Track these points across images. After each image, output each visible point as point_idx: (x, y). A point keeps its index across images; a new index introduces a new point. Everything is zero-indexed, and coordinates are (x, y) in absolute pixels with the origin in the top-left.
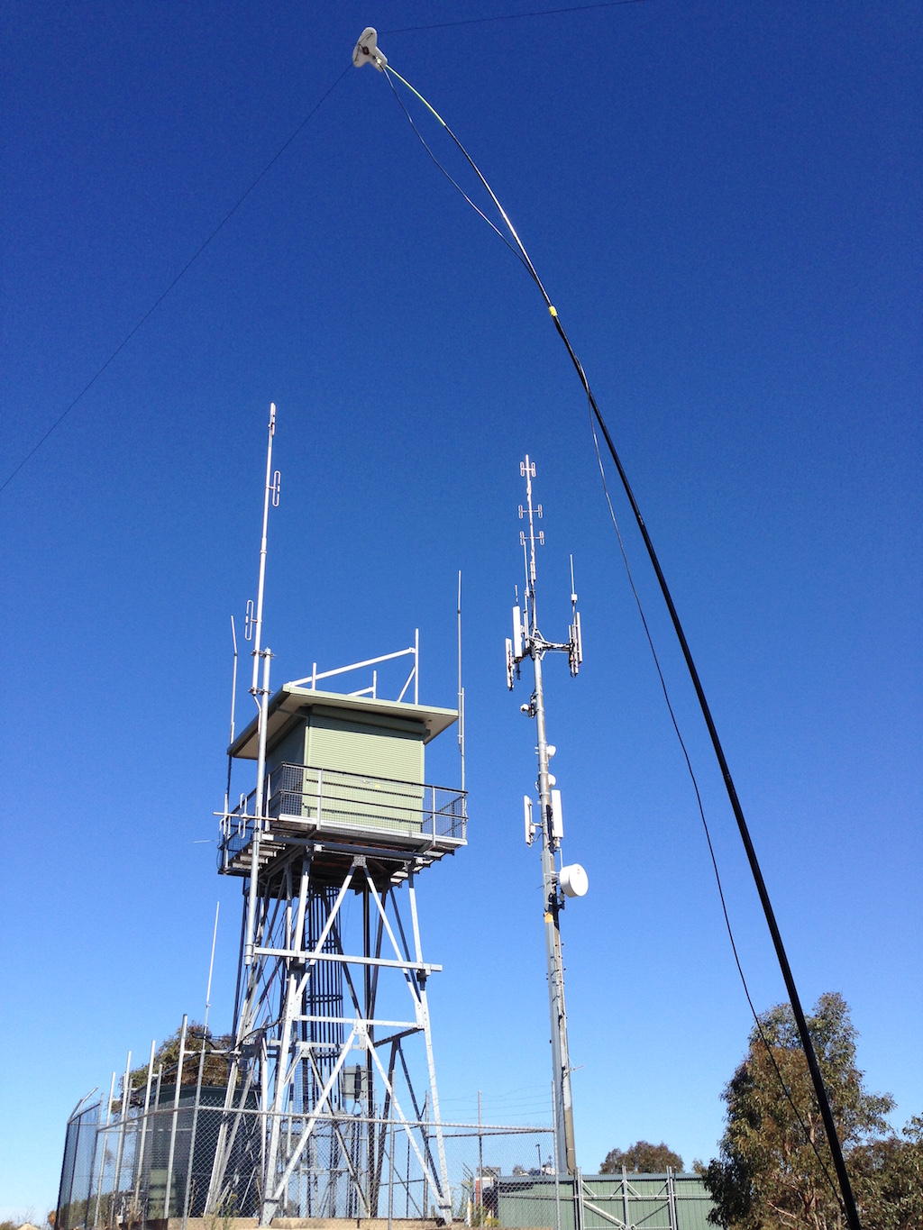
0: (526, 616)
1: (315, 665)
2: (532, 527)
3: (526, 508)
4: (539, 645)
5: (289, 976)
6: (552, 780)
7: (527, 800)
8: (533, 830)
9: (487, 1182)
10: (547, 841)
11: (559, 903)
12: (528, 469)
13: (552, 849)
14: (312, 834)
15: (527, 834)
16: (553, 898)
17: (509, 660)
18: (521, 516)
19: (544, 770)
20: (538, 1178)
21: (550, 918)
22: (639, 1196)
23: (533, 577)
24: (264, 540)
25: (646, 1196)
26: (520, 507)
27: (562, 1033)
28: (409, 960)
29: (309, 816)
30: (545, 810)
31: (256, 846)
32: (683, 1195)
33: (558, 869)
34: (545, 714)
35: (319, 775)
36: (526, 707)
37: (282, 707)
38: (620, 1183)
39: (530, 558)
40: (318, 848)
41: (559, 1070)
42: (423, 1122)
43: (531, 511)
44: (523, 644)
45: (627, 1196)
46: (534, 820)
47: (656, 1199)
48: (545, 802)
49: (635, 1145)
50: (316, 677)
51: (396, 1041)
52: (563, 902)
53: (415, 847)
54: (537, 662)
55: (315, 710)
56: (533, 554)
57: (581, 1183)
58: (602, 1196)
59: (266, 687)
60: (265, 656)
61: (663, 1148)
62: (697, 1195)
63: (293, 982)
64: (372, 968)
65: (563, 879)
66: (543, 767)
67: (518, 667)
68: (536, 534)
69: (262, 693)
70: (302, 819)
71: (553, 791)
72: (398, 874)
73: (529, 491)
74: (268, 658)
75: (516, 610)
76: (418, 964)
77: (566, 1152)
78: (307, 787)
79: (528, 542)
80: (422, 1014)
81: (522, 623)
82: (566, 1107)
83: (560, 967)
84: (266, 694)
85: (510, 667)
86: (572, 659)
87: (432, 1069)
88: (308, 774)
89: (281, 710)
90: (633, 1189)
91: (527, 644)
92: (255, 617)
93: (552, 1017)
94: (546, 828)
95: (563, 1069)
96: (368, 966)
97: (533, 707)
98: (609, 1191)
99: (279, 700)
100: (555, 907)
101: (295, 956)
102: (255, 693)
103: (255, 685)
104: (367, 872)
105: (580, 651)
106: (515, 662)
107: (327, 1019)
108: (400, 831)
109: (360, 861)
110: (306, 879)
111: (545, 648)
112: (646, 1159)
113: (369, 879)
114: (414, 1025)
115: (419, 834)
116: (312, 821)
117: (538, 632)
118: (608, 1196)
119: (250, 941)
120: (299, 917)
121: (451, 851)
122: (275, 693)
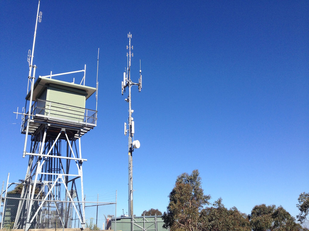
0: (127, 75)
1: (51, 72)
2: (130, 52)
3: (129, 46)
4: (130, 83)
5: (38, 161)
6: (132, 119)
7: (125, 124)
8: (127, 131)
9: (110, 219)
10: (130, 134)
11: (132, 150)
12: (130, 36)
13: (131, 136)
14: (47, 121)
15: (125, 132)
16: (131, 149)
17: (123, 87)
18: (127, 48)
19: (130, 116)
20: (122, 218)
21: (130, 154)
22: (148, 221)
23: (130, 65)
24: (35, 32)
25: (149, 221)
26: (127, 46)
27: (131, 182)
28: (78, 158)
29: (47, 115)
30: (130, 126)
31: (28, 123)
32: (159, 221)
33: (132, 141)
34: (131, 101)
35: (50, 104)
36: (126, 99)
37: (39, 83)
38: (143, 218)
39: (129, 60)
40: (49, 125)
41: (130, 191)
42: (79, 202)
43: (130, 47)
44: (126, 82)
45: (145, 221)
46: (127, 129)
47: (152, 222)
48: (130, 124)
49: (150, 209)
50: (51, 76)
51: (73, 181)
52: (133, 150)
53: (83, 126)
54: (130, 88)
55: (50, 85)
56: (130, 59)
57: (133, 218)
58: (138, 222)
59: (34, 76)
60: (34, 67)
61: (157, 210)
62: (161, 221)
63: (39, 163)
64: (69, 160)
65: (133, 144)
66: (130, 115)
67: (125, 89)
68: (131, 54)
69: (33, 78)
70: (45, 116)
71: (132, 121)
72: (76, 135)
73: (130, 42)
74: (35, 68)
75: (125, 73)
76: (80, 159)
77: (131, 211)
78: (46, 107)
79: (129, 56)
80: (80, 173)
81: (126, 77)
82: (131, 200)
83: (132, 166)
84: (34, 79)
85: (123, 89)
86: (139, 87)
87: (82, 187)
88: (47, 103)
89: (40, 84)
90: (146, 220)
91: (127, 83)
92: (31, 55)
93: (129, 178)
94: (130, 131)
95: (131, 191)
96: (67, 160)
97: (128, 99)
98: (140, 220)
99: (38, 81)
100: (131, 151)
101: (40, 155)
102: (30, 78)
103: (30, 75)
104: (65, 133)
105: (141, 85)
106: (124, 88)
107: (50, 174)
108: (76, 121)
109: (63, 130)
110: (45, 134)
111: (132, 84)
112: (153, 213)
113: (66, 135)
114: (77, 176)
115: (82, 122)
116: (47, 117)
117: (130, 80)
118: (140, 222)
119: (25, 151)
120: (42, 145)
121: (93, 128)
122: (37, 79)
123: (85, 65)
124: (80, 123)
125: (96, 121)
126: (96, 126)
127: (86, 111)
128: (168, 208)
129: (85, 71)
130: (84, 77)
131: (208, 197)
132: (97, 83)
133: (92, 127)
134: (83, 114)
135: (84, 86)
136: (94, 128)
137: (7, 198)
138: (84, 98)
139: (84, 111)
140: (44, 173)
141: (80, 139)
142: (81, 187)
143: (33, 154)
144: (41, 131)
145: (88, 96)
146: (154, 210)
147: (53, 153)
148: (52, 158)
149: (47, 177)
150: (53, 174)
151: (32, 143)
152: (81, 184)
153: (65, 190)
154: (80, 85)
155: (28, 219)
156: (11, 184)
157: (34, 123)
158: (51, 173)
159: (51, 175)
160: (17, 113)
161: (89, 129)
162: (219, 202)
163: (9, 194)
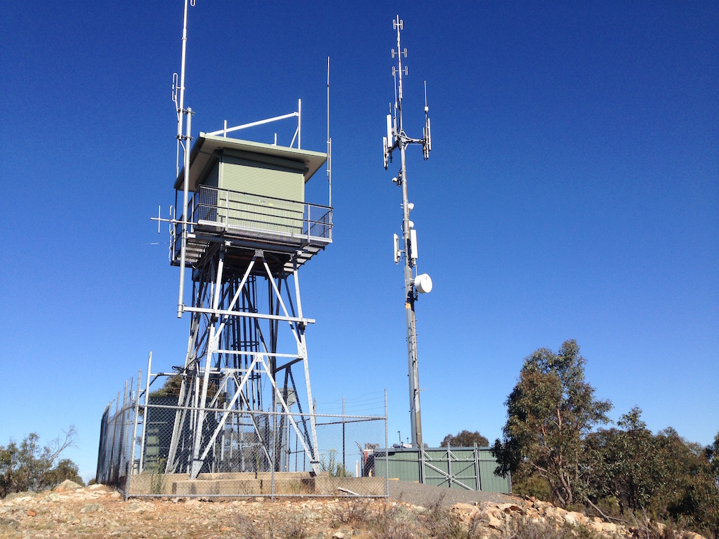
0: (395, 120)
1: (226, 121)
2: (400, 63)
3: (396, 51)
4: (404, 140)
5: (210, 325)
6: (411, 224)
7: (396, 236)
8: (399, 254)
9: (370, 452)
10: (407, 261)
11: (415, 297)
12: (398, 24)
13: (411, 265)
14: (222, 234)
15: (396, 257)
16: (410, 294)
17: (385, 151)
18: (393, 56)
19: (406, 218)
20: (398, 450)
21: (409, 306)
22: (457, 459)
23: (401, 96)
24: (185, 31)
25: (462, 459)
26: (393, 51)
27: (415, 371)
28: (294, 316)
29: (222, 222)
30: (406, 242)
31: (184, 241)
32: (483, 459)
33: (414, 277)
34: (407, 183)
35: (227, 195)
36: (395, 179)
37: (202, 150)
38: (446, 452)
39: (398, 84)
40: (228, 243)
41: (413, 390)
42: (303, 414)
43: (399, 53)
44: (393, 139)
45: (450, 459)
46: (400, 248)
47: (467, 461)
48: (407, 237)
49: (461, 432)
50: (227, 130)
51: (288, 367)
52: (417, 296)
53: (302, 244)
54: (403, 151)
55: (225, 152)
56: (400, 82)
57: (423, 452)
58: (436, 459)
59: (189, 134)
60: (187, 113)
61: (477, 434)
62: (488, 459)
63: (212, 329)
64: (274, 321)
65: (417, 282)
66: (406, 216)
67: (391, 155)
69: (186, 139)
70: (217, 224)
71: (412, 231)
72: (287, 264)
73: (399, 40)
74: (189, 114)
75: (389, 117)
76: (300, 319)
77: (416, 435)
78: (220, 203)
80: (302, 350)
81: (393, 126)
82: (417, 410)
83: (415, 334)
84: (188, 140)
85: (386, 155)
86: (425, 148)
87: (308, 383)
88: (221, 194)
89: (203, 152)
90: (454, 455)
91: (396, 139)
92: (180, 86)
93: (409, 362)
94: (407, 253)
95: (415, 390)
96: (272, 320)
97: (400, 179)
98: (440, 457)
99: (199, 144)
100: (412, 299)
101: (213, 312)
102: (180, 138)
103: (180, 133)
104: (264, 260)
105: (430, 144)
106: (389, 152)
107: (237, 352)
108: (286, 233)
109: (259, 253)
110: (221, 264)
111: (407, 142)
112: (467, 440)
113: (266, 264)
114: (296, 356)
115: (298, 235)
116: (223, 225)
117: (403, 132)
118: (439, 459)
119: (180, 303)
120: (216, 288)
121: (323, 248)
122: (194, 139)
123: (300, 100)
124: (294, 236)
125: (330, 230)
126: (331, 242)
127: (306, 209)
128: (506, 430)
129: (298, 114)
130: (299, 129)
131: (605, 406)
132: (329, 142)
133: (322, 246)
134: (300, 216)
135: (299, 151)
136: (326, 247)
137: (150, 405)
138: (301, 178)
139: (301, 208)
140: (224, 351)
141: (296, 273)
142: (305, 381)
143: (198, 308)
144: (212, 258)
145: (309, 174)
146: (470, 433)
147: (241, 306)
148: (238, 317)
149: (231, 360)
150: (242, 353)
151: (194, 286)
152: (304, 374)
153: (271, 389)
154: (290, 149)
155: (196, 453)
156: (156, 375)
157: (197, 241)
158: (239, 350)
159: (240, 356)
160: (159, 219)
161: (315, 250)
162: (633, 417)
163: (154, 398)
